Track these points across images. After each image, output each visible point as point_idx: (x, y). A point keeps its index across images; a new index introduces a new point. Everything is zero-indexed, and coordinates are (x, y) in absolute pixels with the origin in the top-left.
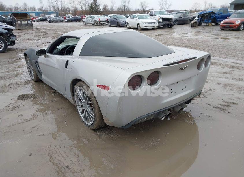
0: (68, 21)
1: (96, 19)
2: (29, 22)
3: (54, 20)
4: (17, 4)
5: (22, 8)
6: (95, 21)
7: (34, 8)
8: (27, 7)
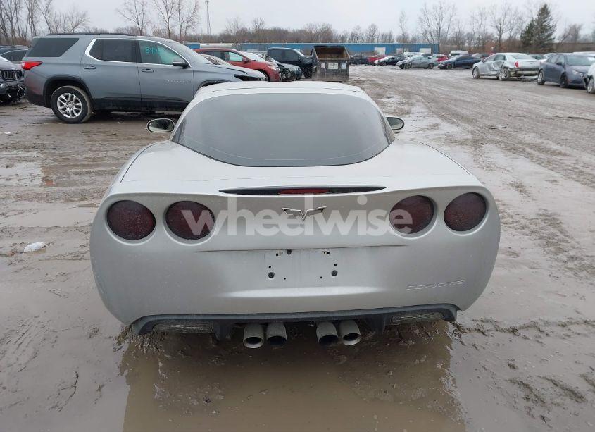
0: (444, 68)
1: (507, 64)
2: (343, 66)
3: (413, 64)
4: (358, 26)
5: (367, 35)
6: (505, 68)
7: (390, 36)
8: (376, 33)
